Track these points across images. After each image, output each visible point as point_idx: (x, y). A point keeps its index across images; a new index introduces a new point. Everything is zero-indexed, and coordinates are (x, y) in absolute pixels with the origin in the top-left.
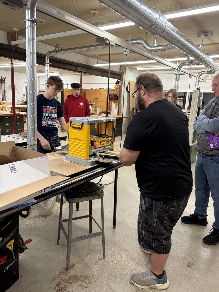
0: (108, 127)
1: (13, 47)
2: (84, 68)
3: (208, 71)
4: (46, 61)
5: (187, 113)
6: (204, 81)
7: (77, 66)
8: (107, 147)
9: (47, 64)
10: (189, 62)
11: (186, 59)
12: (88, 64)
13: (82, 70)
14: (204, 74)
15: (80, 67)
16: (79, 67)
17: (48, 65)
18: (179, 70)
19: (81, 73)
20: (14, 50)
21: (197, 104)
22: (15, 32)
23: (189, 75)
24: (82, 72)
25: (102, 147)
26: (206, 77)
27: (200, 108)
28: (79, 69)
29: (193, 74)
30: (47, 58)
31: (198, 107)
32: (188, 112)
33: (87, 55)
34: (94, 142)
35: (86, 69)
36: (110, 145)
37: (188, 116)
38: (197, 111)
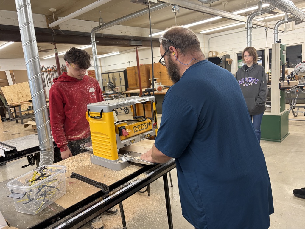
0: (147, 109)
1: (53, 30)
2: (139, 40)
3: (287, 19)
4: (92, 39)
5: (268, 74)
6: (284, 32)
7: (130, 40)
8: (146, 134)
9: (93, 42)
10: (262, 10)
11: (257, 7)
12: (142, 36)
13: (136, 43)
14: (283, 23)
15: (134, 40)
16: (132, 41)
17: (94, 44)
18: (250, 23)
19: (136, 47)
20: (54, 33)
21: (280, 61)
22: (51, 12)
23: (264, 28)
24: (137, 45)
25: (138, 135)
26: (286, 27)
27: (284, 65)
28: (133, 43)
29: (269, 26)
30: (93, 36)
31: (282, 64)
32: (269, 72)
33: (139, 26)
34: (123, 130)
35: (141, 42)
36: (151, 130)
37: (270, 77)
38: (281, 69)
